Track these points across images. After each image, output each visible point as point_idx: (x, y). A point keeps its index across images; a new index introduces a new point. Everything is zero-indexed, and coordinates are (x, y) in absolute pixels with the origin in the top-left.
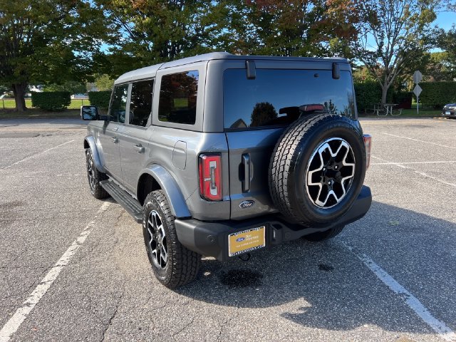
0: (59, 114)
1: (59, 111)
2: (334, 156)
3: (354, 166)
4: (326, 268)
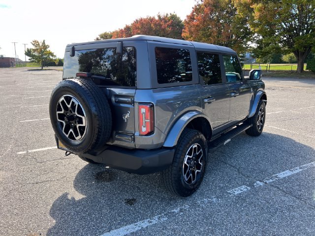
2: (69, 106)
3: (83, 118)
4: (130, 202)
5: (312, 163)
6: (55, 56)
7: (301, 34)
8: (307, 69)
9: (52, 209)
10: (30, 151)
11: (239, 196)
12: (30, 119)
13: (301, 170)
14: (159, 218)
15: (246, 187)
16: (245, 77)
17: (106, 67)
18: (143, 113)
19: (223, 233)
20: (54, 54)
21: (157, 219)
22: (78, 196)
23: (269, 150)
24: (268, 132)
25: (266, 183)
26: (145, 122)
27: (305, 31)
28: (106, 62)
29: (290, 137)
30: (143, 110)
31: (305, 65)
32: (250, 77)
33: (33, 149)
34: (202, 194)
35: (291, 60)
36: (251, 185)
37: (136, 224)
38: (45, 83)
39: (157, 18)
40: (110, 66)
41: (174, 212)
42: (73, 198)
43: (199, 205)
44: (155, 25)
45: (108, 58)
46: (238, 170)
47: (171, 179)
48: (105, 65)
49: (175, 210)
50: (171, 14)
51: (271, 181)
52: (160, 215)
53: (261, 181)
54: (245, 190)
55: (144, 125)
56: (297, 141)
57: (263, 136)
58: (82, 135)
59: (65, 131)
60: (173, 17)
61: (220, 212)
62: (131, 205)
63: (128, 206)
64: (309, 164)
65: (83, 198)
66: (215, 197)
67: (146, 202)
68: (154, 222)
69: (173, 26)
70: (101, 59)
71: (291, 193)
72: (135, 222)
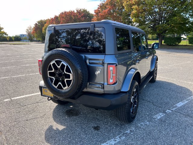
0: (174, 47)
1: (174, 46)
2: (59, 67)
3: (71, 75)
4: (97, 128)
5: (192, 97)
6: (7, 35)
7: (160, 23)
8: (164, 43)
9: (46, 137)
10: (13, 99)
11: (161, 120)
12: (3, 77)
13: (187, 101)
14: (120, 137)
15: (162, 113)
16: (149, 47)
17: (63, 42)
18: (111, 70)
19: (163, 144)
20: (7, 34)
21: (118, 138)
22: (61, 127)
23: (165, 90)
24: (159, 80)
25: (172, 110)
26: (112, 76)
27: (163, 21)
28: (62, 40)
29: (172, 82)
30: (111, 68)
31: (163, 41)
32: (152, 47)
33: (14, 97)
34: (139, 120)
35: (152, 38)
36: (164, 112)
37: (107, 142)
38: (4, 52)
39: (76, 12)
40: (65, 42)
41: (127, 133)
42: (57, 129)
43: (140, 127)
44: (74, 16)
45: (64, 37)
46: (153, 103)
47: (125, 112)
48: (62, 41)
49: (127, 132)
50: (83, 9)
51: (175, 109)
52: (119, 136)
53: (169, 109)
54: (162, 115)
55: (111, 78)
56: (177, 84)
57: (157, 82)
58: (68, 86)
59: (54, 84)
60: (85, 11)
61: (155, 130)
62: (98, 130)
63: (96, 131)
64: (190, 98)
65: (64, 128)
66: (147, 122)
67: (107, 128)
68: (118, 140)
69: (85, 17)
70: (59, 38)
71: (188, 115)
72: (106, 142)
